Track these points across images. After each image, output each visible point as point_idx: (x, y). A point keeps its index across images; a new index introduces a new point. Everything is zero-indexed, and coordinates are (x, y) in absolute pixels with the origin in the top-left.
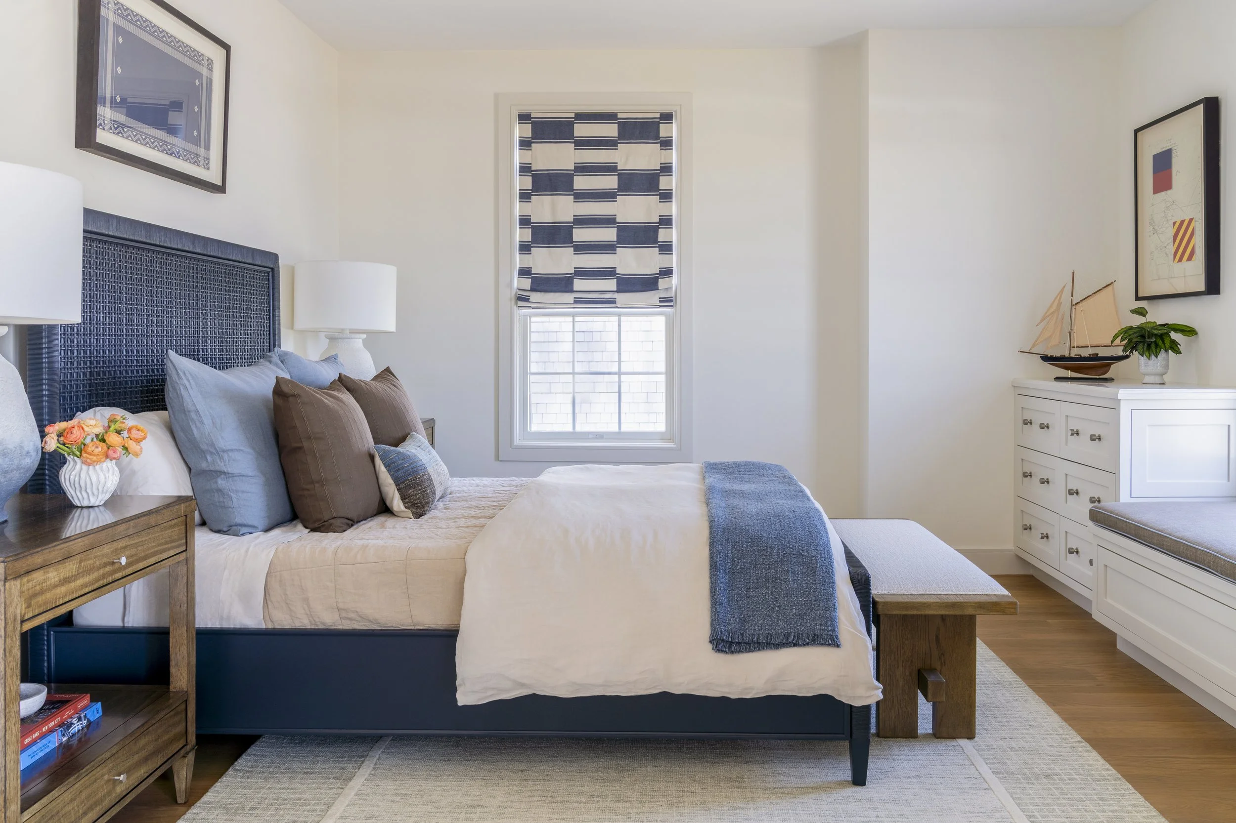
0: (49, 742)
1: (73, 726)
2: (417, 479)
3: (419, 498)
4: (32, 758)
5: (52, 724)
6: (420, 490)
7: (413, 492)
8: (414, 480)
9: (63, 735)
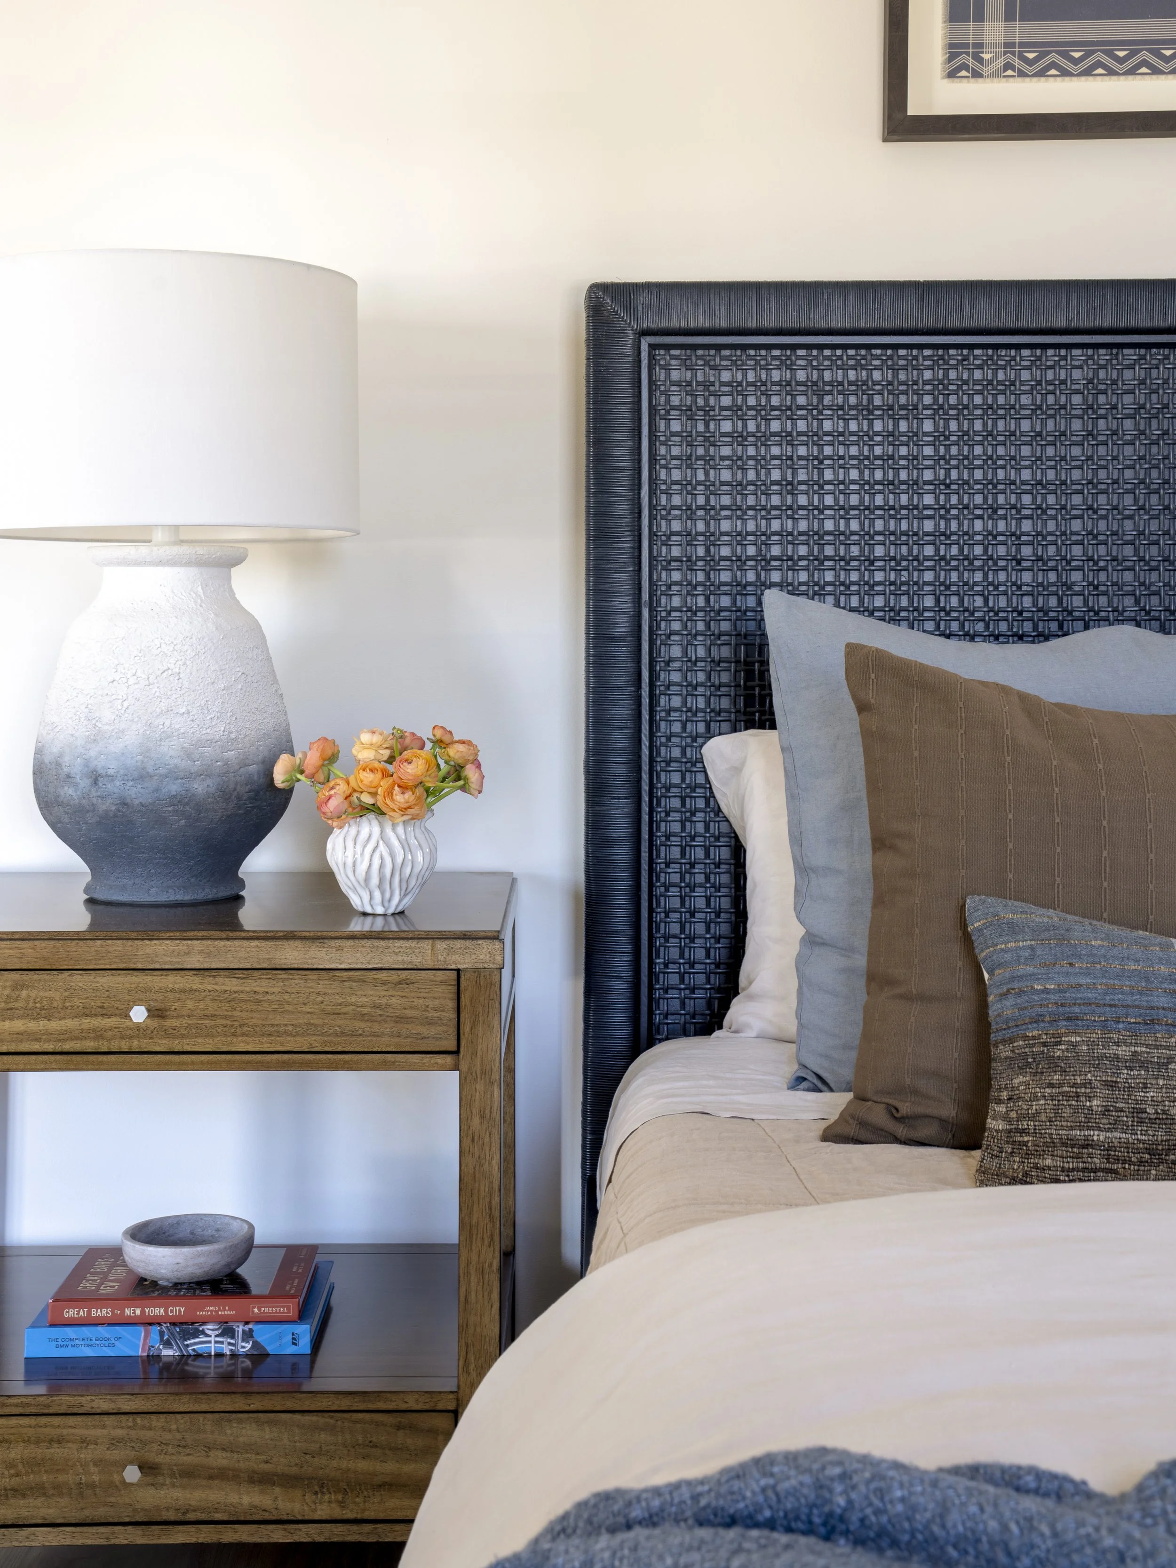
0: (119, 1339)
1: (202, 1339)
2: (1059, 1043)
3: (1038, 1113)
4: (57, 1346)
5: (159, 1311)
6: (1051, 1085)
7: (1027, 1084)
8: (1044, 1044)
9: (167, 1344)
